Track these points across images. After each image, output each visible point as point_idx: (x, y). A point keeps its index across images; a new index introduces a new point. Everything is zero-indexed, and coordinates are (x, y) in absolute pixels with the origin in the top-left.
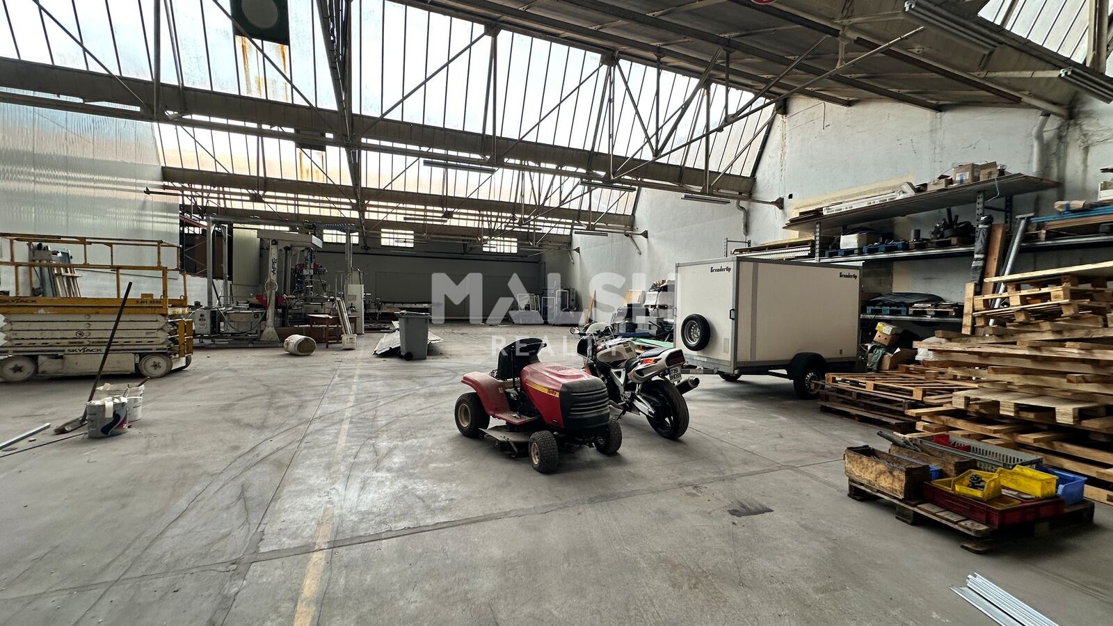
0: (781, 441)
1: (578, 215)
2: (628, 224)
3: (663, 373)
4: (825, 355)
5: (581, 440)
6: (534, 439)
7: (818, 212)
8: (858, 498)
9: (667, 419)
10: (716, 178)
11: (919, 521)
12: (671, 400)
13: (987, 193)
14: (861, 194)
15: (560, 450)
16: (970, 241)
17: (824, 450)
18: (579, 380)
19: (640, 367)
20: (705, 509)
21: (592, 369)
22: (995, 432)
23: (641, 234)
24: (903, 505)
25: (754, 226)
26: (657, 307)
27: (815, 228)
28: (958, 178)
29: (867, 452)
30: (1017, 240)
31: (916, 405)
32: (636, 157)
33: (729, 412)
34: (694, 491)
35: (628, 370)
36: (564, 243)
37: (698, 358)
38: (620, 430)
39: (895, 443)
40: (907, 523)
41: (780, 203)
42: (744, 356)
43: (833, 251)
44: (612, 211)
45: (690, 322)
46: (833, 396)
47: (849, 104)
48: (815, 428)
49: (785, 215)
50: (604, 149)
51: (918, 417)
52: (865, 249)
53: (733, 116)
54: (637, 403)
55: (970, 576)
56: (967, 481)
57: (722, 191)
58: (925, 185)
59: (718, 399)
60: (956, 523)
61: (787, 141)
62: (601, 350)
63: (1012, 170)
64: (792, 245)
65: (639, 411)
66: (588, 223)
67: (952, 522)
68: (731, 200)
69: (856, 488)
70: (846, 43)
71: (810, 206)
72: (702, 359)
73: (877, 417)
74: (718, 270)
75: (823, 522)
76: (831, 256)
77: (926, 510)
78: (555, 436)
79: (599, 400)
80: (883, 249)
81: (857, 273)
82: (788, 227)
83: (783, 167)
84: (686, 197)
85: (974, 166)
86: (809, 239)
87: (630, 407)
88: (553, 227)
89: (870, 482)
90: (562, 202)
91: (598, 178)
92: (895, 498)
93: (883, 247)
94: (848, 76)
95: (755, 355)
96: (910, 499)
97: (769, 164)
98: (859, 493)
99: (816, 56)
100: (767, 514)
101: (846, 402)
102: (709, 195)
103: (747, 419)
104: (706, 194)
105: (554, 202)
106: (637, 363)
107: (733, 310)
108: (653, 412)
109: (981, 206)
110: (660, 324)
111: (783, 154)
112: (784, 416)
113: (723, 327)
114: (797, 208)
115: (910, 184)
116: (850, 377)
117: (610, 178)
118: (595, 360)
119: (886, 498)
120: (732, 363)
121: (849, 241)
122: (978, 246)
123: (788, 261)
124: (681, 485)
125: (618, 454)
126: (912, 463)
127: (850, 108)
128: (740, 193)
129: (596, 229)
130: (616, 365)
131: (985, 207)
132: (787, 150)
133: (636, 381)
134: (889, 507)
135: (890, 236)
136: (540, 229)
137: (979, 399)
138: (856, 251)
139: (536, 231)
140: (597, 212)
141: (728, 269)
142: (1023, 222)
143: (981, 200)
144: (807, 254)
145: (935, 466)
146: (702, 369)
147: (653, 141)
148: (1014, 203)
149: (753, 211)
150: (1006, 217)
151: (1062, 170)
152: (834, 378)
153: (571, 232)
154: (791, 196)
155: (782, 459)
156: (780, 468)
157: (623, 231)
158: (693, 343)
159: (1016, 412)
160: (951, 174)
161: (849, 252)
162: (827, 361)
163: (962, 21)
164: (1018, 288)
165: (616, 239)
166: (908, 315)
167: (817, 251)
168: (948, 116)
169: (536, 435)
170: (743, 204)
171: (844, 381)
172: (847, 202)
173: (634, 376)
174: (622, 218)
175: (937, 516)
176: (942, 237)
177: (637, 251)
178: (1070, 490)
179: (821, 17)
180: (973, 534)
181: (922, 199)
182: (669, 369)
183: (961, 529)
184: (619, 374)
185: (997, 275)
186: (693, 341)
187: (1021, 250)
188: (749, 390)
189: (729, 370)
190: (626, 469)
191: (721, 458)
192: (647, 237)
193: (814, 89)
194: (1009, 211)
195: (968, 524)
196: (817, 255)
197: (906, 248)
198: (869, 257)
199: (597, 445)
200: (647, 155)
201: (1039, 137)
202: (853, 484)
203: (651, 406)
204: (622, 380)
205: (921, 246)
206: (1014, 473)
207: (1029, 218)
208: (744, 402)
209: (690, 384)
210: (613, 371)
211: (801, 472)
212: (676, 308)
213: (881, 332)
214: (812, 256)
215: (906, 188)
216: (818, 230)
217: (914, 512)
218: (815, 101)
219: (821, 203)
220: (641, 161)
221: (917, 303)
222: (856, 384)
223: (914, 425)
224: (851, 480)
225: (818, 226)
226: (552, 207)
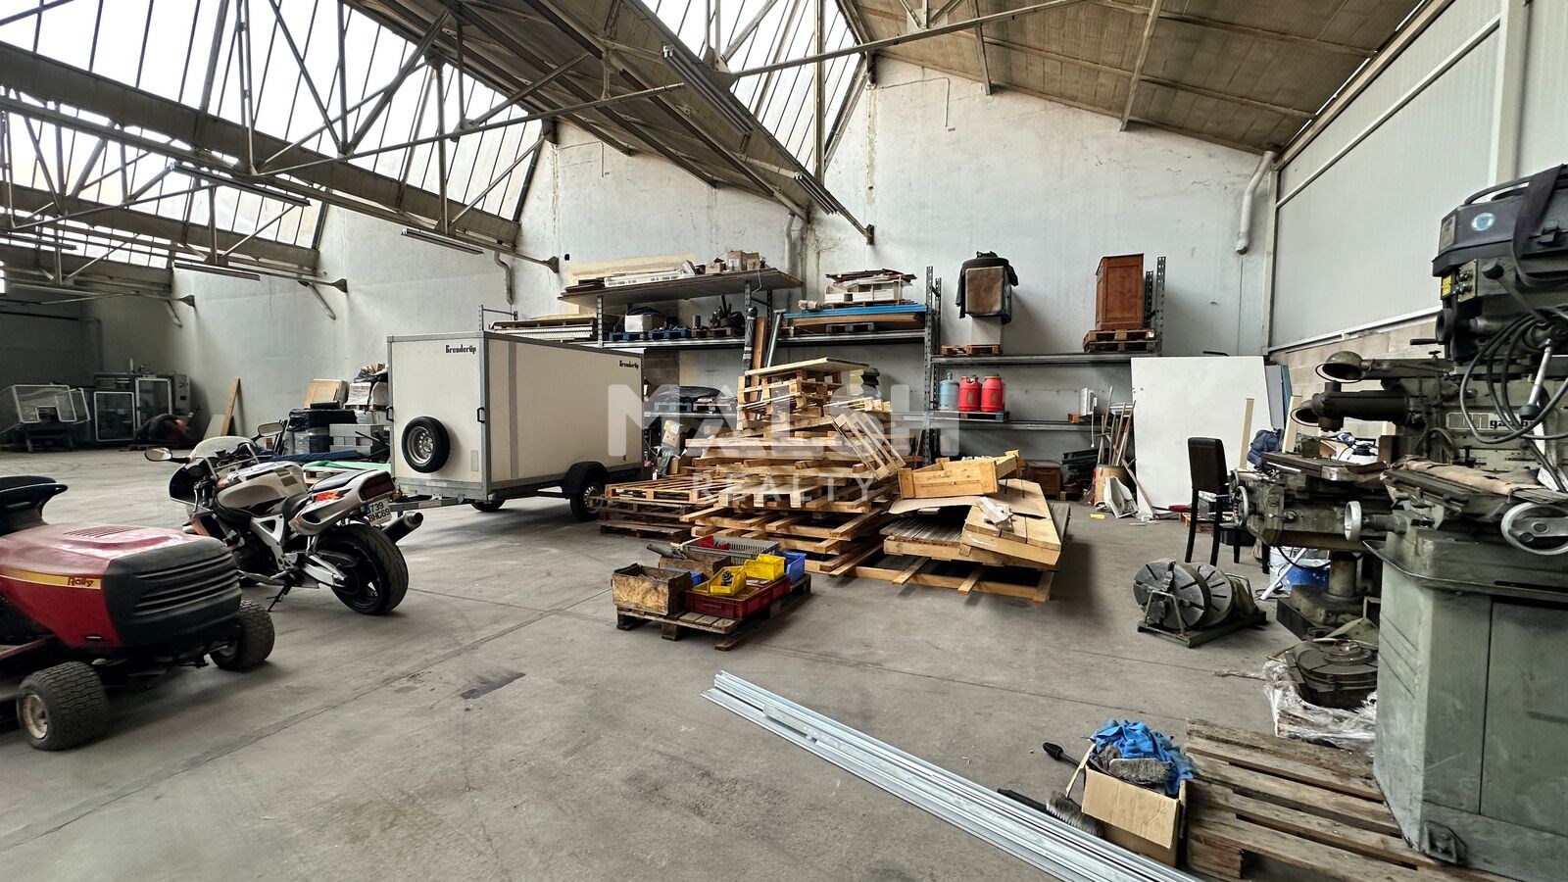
0: (548, 581)
1: (182, 233)
2: (306, 265)
3: (358, 512)
4: (606, 464)
5: (170, 659)
6: (30, 687)
7: (599, 283)
8: (627, 627)
9: (371, 585)
10: (459, 213)
11: (683, 634)
12: (374, 554)
13: (752, 283)
14: (645, 267)
15: (110, 694)
16: (741, 333)
17: (598, 581)
18: (159, 546)
19: (311, 507)
20: (423, 704)
21: (209, 524)
22: (751, 525)
23: (333, 285)
24: (667, 621)
25: (521, 291)
26: (371, 407)
27: (597, 303)
28: (730, 265)
29: (636, 571)
30: (775, 335)
31: (692, 509)
32: (308, 145)
33: (482, 556)
34: (410, 684)
35: (288, 515)
36: (153, 284)
37: (433, 484)
38: (270, 622)
39: (664, 556)
40: (671, 639)
41: (553, 264)
42: (502, 474)
43: (618, 334)
44: (265, 235)
45: (415, 429)
46: (614, 512)
47: (629, 152)
48: (592, 555)
49: (561, 281)
50: (231, 113)
51: (692, 523)
52: (650, 335)
53: (472, 123)
54: (310, 570)
55: (717, 676)
56: (720, 580)
57: (470, 233)
58: (703, 267)
59: (467, 540)
60: (710, 626)
61: (560, 180)
62: (227, 486)
63: (770, 264)
64: (571, 323)
65: (318, 582)
66: (208, 250)
67: (705, 625)
68: (484, 250)
69: (624, 616)
70: (611, 71)
71: (591, 273)
72: (439, 484)
73: (656, 530)
74: (458, 350)
75: (585, 668)
76: (616, 339)
77: (689, 620)
78: (96, 667)
79: (211, 576)
80: (668, 335)
81: (638, 361)
82: (564, 297)
83: (557, 215)
84: (409, 233)
85: (742, 254)
86: (590, 316)
87: (299, 578)
88: (115, 248)
89: (637, 604)
90: (132, 199)
91: (223, 167)
92: (661, 616)
93: (667, 333)
94: (623, 116)
95: (517, 473)
96: (674, 613)
97: (538, 208)
98: (629, 622)
99: (583, 76)
100: (517, 681)
101: (628, 518)
102: (449, 235)
103: (506, 560)
104: (443, 234)
105: (111, 195)
106: (306, 501)
107: (482, 408)
108: (343, 579)
109: (748, 296)
110: (377, 435)
111: (555, 198)
112: (557, 548)
113: (469, 435)
114: (575, 274)
115: (690, 263)
116: (633, 487)
117: (249, 173)
118: (215, 507)
119: (652, 618)
120: (485, 484)
121: (634, 323)
122: (747, 339)
123: (566, 344)
124: (387, 682)
125: (268, 664)
126: (676, 573)
127: (630, 158)
128: (500, 242)
129: (230, 264)
130: (262, 510)
131: (752, 298)
132: (561, 194)
133: (306, 532)
134: (656, 628)
135: (674, 321)
136: (74, 248)
137: (741, 495)
138: (642, 336)
139: (64, 251)
140: (232, 233)
141: (473, 350)
142: (779, 316)
143: (748, 291)
144: (588, 336)
145: (696, 572)
146: (440, 498)
147: (338, 127)
148: (774, 297)
149: (519, 271)
150: (768, 311)
151: (804, 271)
152: (614, 490)
153: (169, 263)
154: (567, 257)
155: (544, 603)
156: (541, 616)
157: (295, 275)
158: (422, 462)
159: (765, 503)
160: (724, 258)
161: (634, 337)
162: (609, 471)
163: (718, 92)
164: (770, 382)
165: (279, 290)
166: (693, 411)
167: (600, 332)
168: (722, 195)
169: (34, 679)
170: (504, 257)
171: (626, 492)
172: (631, 274)
173: (302, 526)
174: (292, 251)
175: (696, 624)
176: (719, 326)
177: (328, 312)
178: (794, 568)
179: (580, 24)
180: (723, 632)
181: (701, 284)
182: (366, 505)
183: (715, 631)
184: (271, 525)
185: (762, 367)
186: (424, 458)
187: (778, 345)
188: (514, 521)
189: (482, 496)
190: (282, 684)
191: (460, 623)
192: (345, 290)
193: (588, 120)
194: (770, 304)
195: (720, 623)
196: (600, 337)
197: (689, 336)
198: (655, 344)
199: (216, 657)
200: (330, 150)
201: (789, 235)
202: (623, 613)
203: (339, 569)
204: (277, 535)
205: (702, 335)
206: (759, 562)
207: (782, 313)
208: (505, 537)
209: (407, 523)
210: (257, 521)
211: (570, 614)
212: (392, 408)
213: (670, 432)
214: (594, 338)
215: (687, 267)
216: (600, 306)
217: (678, 626)
218: (591, 137)
219: (603, 272)
220: (319, 156)
221: (700, 397)
222: (639, 494)
223: (689, 532)
224: (620, 609)
225: (600, 300)
226: (102, 205)
